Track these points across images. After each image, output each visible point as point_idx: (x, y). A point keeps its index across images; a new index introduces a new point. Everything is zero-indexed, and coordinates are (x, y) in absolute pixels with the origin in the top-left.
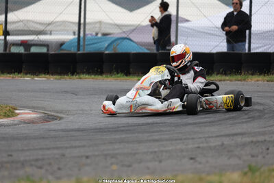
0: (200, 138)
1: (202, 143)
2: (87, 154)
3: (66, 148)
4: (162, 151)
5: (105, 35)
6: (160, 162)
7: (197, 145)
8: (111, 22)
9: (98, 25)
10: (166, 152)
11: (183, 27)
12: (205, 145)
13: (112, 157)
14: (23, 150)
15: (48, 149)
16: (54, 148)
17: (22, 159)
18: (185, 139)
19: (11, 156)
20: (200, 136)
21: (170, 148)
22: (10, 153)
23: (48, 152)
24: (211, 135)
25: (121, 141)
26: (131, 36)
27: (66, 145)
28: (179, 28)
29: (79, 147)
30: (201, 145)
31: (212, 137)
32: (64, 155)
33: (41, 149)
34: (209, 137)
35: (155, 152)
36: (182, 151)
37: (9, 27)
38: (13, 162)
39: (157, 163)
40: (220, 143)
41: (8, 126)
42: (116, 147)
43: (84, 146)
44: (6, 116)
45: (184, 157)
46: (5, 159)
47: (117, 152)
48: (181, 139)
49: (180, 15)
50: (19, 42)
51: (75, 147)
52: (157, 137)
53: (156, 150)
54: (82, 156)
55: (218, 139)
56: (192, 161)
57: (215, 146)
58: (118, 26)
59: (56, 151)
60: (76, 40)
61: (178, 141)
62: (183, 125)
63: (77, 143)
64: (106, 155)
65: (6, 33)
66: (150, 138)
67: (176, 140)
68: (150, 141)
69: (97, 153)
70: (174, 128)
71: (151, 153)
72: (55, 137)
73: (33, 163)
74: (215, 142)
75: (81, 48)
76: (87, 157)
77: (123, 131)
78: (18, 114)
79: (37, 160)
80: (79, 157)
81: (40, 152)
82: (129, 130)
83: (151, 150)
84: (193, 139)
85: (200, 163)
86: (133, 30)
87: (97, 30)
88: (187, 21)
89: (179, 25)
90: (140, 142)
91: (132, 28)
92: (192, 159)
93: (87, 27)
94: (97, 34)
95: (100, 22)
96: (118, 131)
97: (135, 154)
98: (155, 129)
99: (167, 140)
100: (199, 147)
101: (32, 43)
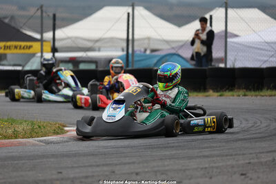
0: (251, 154)
1: (253, 159)
2: (137, 171)
3: (116, 165)
4: (212, 167)
5: (153, 51)
6: (211, 178)
7: (247, 162)
8: (159, 37)
9: (146, 41)
10: (217, 168)
11: (233, 42)
12: (256, 160)
13: (162, 174)
14: (72, 167)
15: (98, 166)
16: (103, 165)
17: (72, 176)
18: (235, 155)
19: (61, 173)
20: (251, 151)
21: (221, 164)
22: (60, 171)
23: (98, 169)
24: (261, 151)
25: (171, 158)
26: (180, 52)
27: (116, 162)
28: (228, 43)
29: (129, 163)
30: (252, 161)
31: (263, 153)
32: (114, 172)
33: (91, 166)
34: (261, 153)
35: (206, 168)
36: (233, 167)
37: (58, 44)
38: (62, 179)
39: (207, 179)
40: (271, 159)
41: (57, 143)
42: (166, 163)
43: (134, 163)
44: (56, 133)
45: (235, 173)
46: (54, 177)
47: (167, 168)
48: (232, 155)
49: (229, 30)
50: (68, 59)
51: (125, 164)
52: (206, 154)
53: (207, 166)
54: (132, 173)
55: (269, 154)
56: (243, 177)
57: (266, 162)
58: (167, 42)
59: (105, 168)
60: (125, 56)
61: (228, 157)
62: (233, 141)
63: (127, 160)
64: (156, 172)
65: (54, 50)
66: (201, 154)
67: (227, 156)
68: (200, 157)
69: (146, 170)
70: (224, 144)
71: (202, 169)
72: (105, 154)
73: (83, 180)
74: (265, 158)
75: (130, 64)
76: (137, 174)
77: (173, 147)
78: (68, 131)
79: (87, 177)
80: (129, 174)
81: (90, 169)
82: (180, 146)
83: (201, 166)
84: (243, 154)
85: (251, 179)
86: (182, 46)
87: (146, 46)
88: (236, 36)
89: (228, 40)
90: (190, 158)
91: (181, 44)
92: (242, 175)
93: (136, 43)
94: (145, 50)
95: (149, 39)
96: (167, 147)
97: (184, 171)
98: (206, 145)
99: (218, 156)
100: (249, 163)
101: (81, 59)
